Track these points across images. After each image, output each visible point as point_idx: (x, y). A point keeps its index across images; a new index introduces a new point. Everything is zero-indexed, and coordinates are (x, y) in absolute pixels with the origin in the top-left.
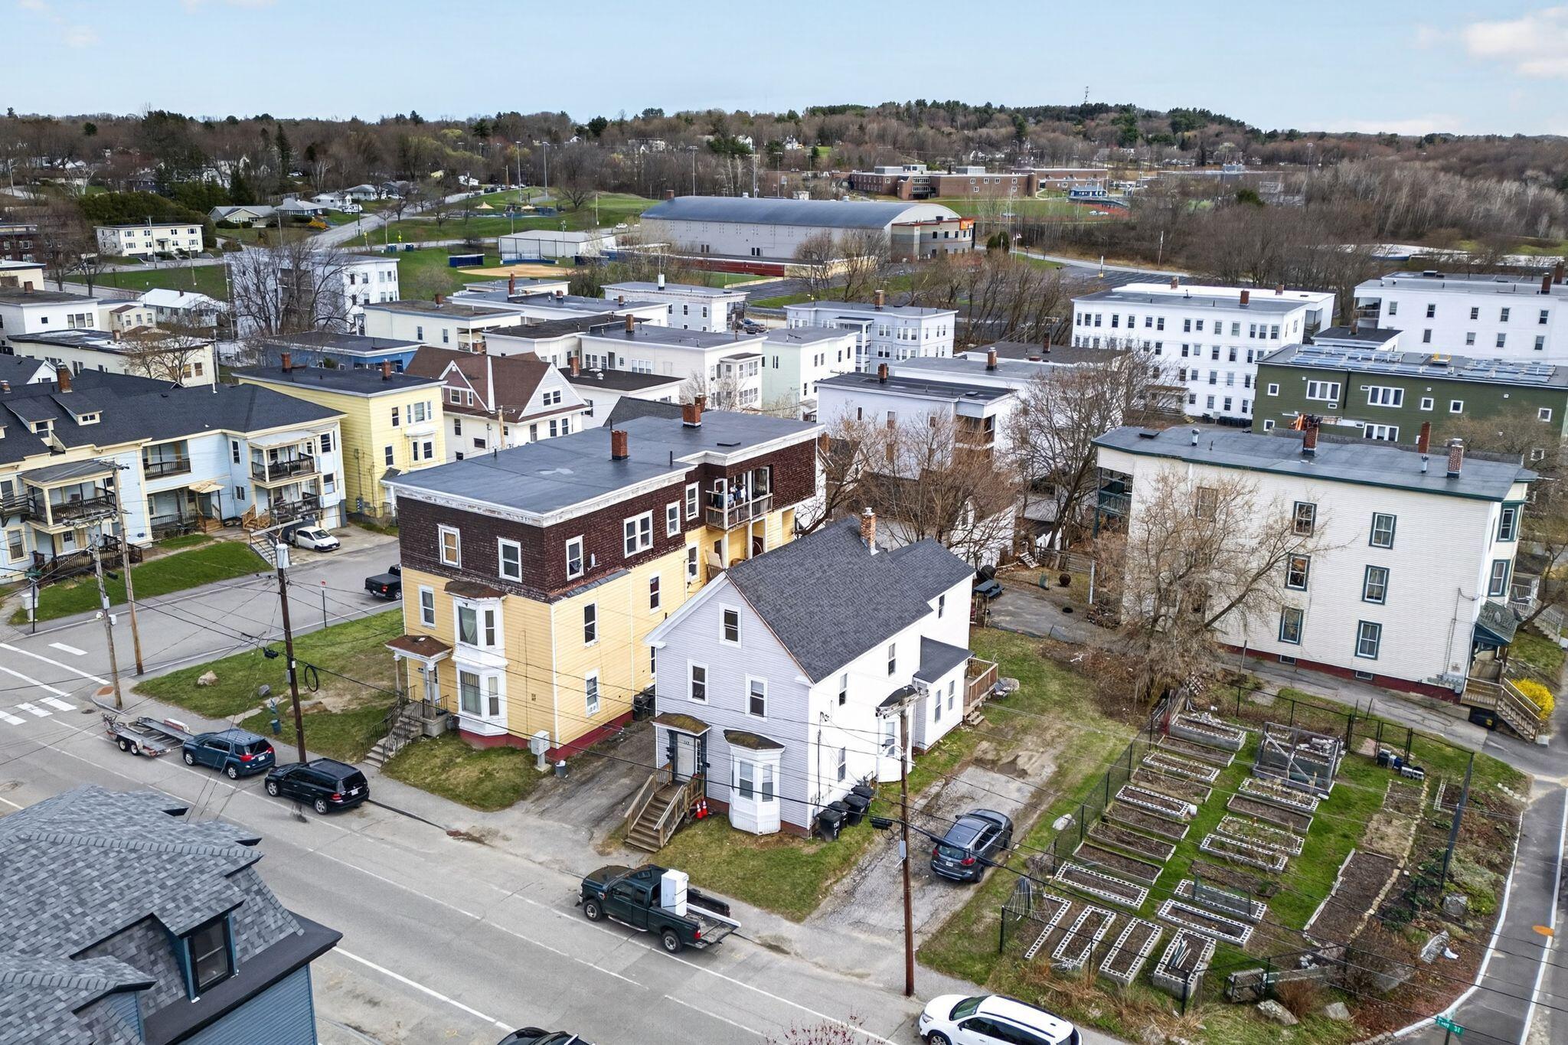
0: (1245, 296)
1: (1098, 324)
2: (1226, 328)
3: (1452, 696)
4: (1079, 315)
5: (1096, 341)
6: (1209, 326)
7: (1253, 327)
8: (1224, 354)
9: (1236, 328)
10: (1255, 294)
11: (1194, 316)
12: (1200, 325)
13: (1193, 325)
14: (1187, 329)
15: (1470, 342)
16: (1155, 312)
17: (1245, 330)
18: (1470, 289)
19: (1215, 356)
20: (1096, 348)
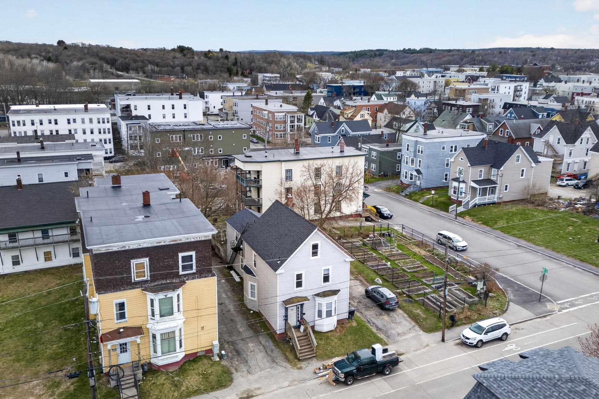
0: (86, 107)
1: (24, 125)
2: (87, 121)
3: (360, 215)
4: (13, 122)
5: (25, 132)
6: (79, 121)
7: (98, 119)
8: (88, 132)
9: (91, 121)
10: (90, 106)
11: (71, 117)
12: (74, 121)
13: (71, 121)
14: (69, 123)
15: (164, 117)
16: (53, 117)
17: (95, 121)
18: (161, 99)
19: (84, 133)
20: (26, 136)
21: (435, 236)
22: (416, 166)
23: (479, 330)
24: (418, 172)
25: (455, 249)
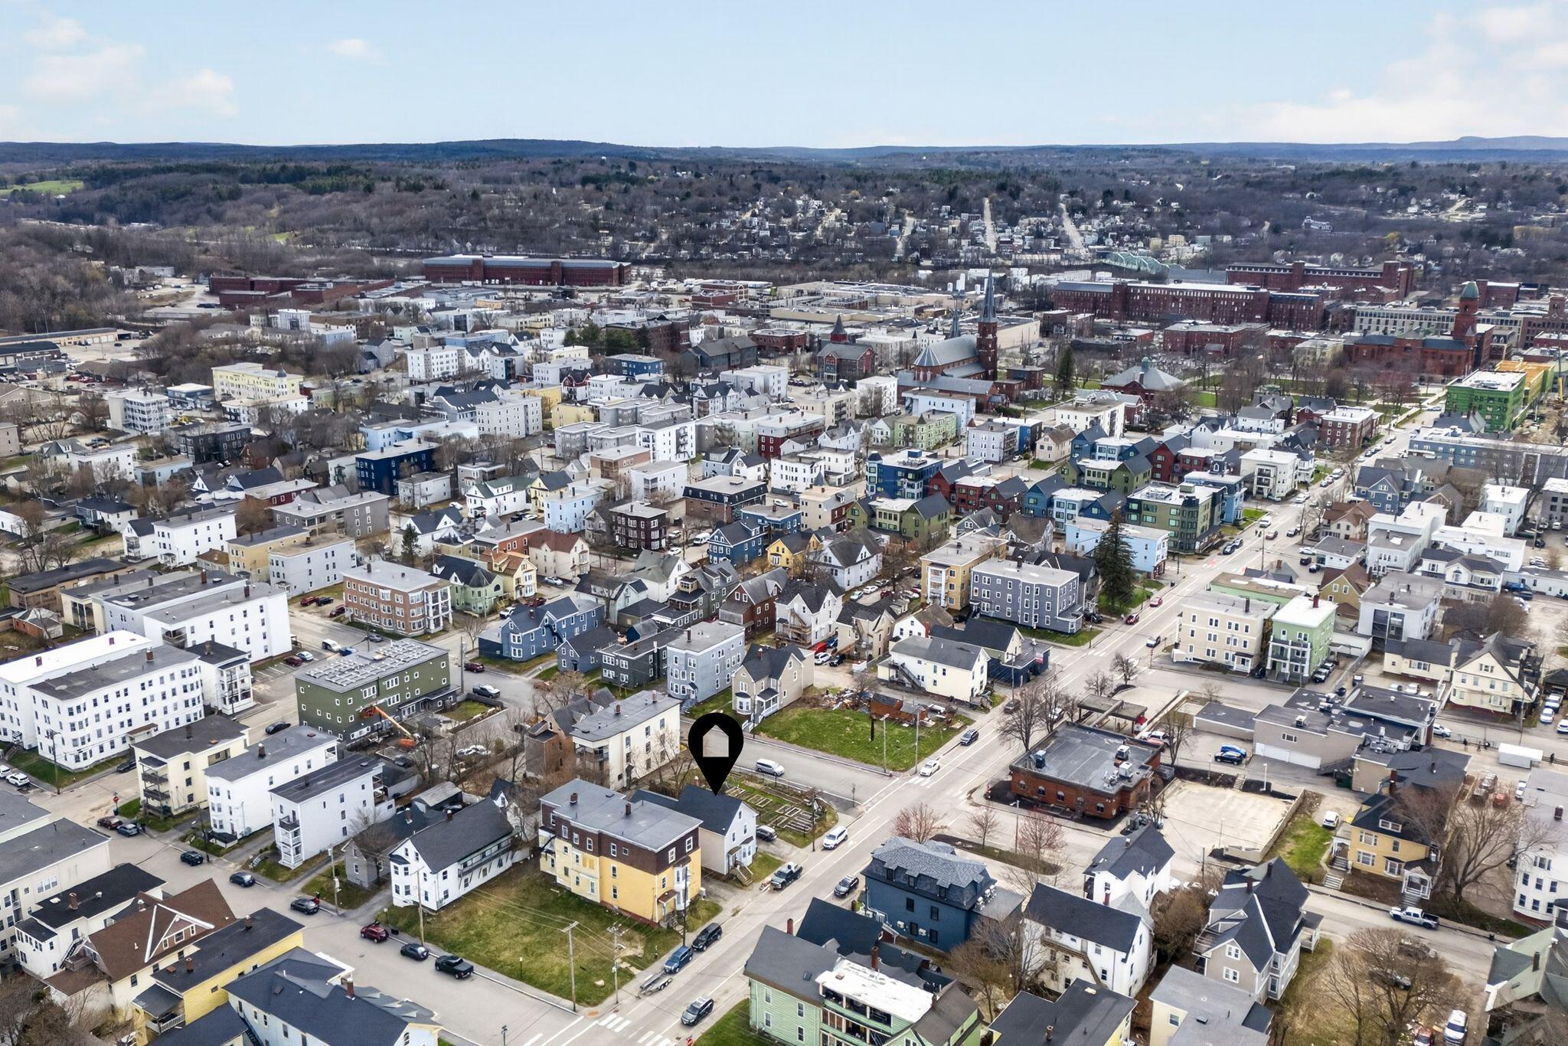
21: (753, 765)
22: (688, 679)
23: (833, 837)
24: (692, 685)
25: (774, 774)
